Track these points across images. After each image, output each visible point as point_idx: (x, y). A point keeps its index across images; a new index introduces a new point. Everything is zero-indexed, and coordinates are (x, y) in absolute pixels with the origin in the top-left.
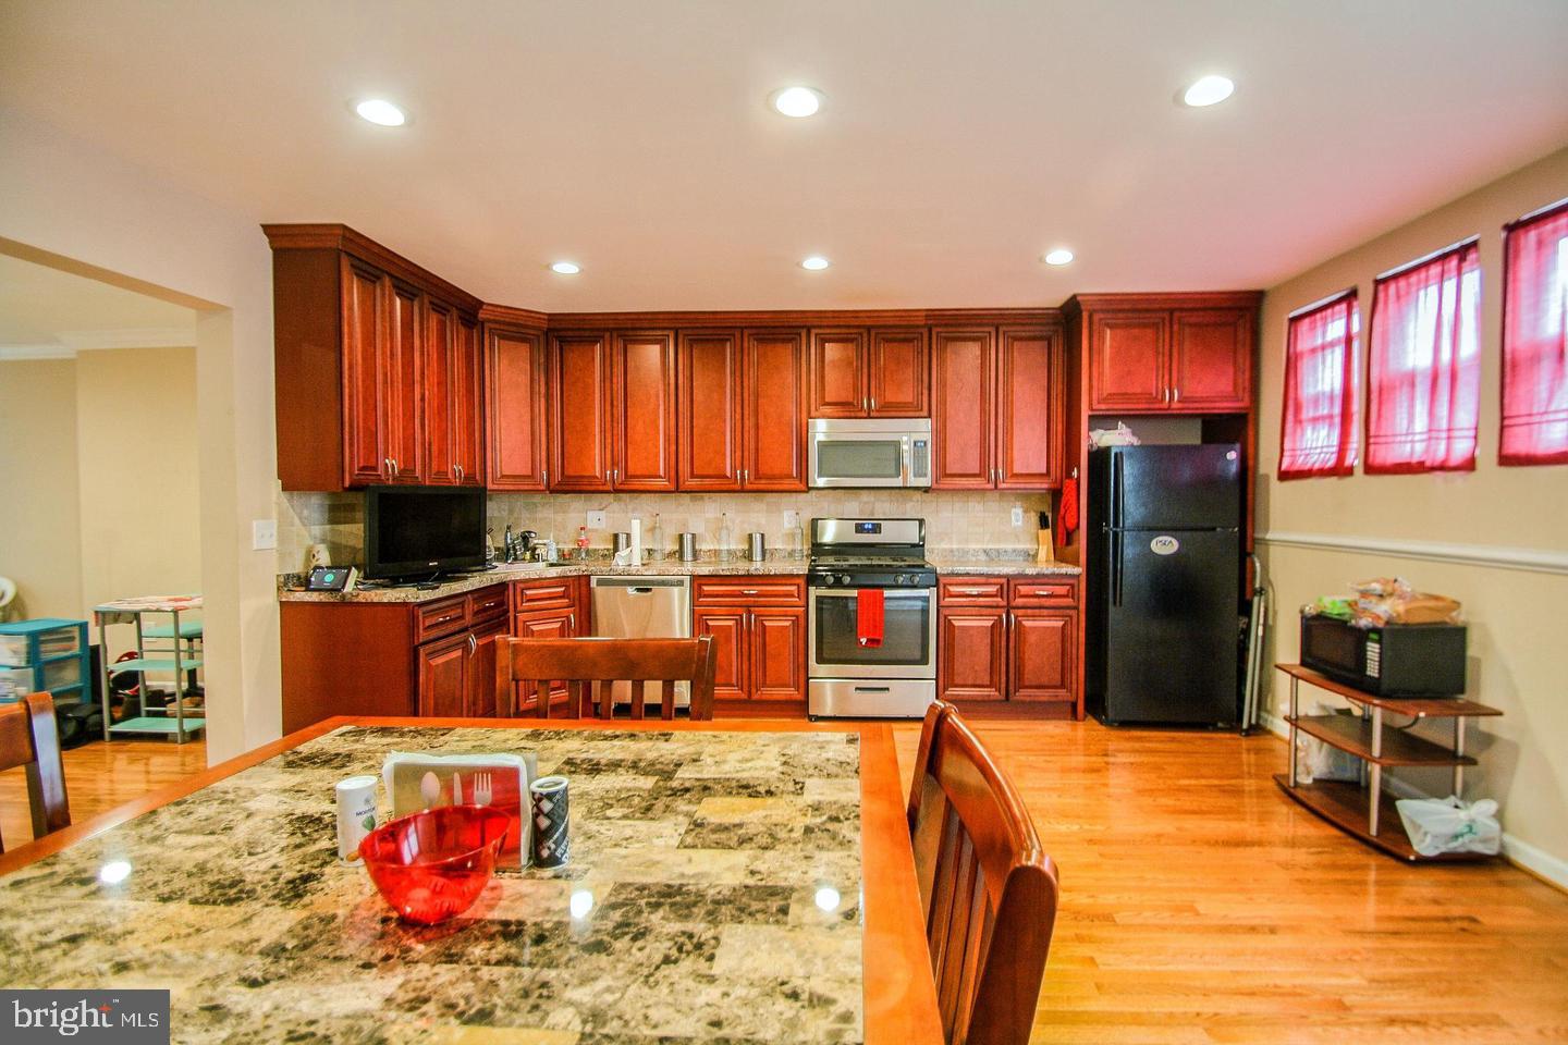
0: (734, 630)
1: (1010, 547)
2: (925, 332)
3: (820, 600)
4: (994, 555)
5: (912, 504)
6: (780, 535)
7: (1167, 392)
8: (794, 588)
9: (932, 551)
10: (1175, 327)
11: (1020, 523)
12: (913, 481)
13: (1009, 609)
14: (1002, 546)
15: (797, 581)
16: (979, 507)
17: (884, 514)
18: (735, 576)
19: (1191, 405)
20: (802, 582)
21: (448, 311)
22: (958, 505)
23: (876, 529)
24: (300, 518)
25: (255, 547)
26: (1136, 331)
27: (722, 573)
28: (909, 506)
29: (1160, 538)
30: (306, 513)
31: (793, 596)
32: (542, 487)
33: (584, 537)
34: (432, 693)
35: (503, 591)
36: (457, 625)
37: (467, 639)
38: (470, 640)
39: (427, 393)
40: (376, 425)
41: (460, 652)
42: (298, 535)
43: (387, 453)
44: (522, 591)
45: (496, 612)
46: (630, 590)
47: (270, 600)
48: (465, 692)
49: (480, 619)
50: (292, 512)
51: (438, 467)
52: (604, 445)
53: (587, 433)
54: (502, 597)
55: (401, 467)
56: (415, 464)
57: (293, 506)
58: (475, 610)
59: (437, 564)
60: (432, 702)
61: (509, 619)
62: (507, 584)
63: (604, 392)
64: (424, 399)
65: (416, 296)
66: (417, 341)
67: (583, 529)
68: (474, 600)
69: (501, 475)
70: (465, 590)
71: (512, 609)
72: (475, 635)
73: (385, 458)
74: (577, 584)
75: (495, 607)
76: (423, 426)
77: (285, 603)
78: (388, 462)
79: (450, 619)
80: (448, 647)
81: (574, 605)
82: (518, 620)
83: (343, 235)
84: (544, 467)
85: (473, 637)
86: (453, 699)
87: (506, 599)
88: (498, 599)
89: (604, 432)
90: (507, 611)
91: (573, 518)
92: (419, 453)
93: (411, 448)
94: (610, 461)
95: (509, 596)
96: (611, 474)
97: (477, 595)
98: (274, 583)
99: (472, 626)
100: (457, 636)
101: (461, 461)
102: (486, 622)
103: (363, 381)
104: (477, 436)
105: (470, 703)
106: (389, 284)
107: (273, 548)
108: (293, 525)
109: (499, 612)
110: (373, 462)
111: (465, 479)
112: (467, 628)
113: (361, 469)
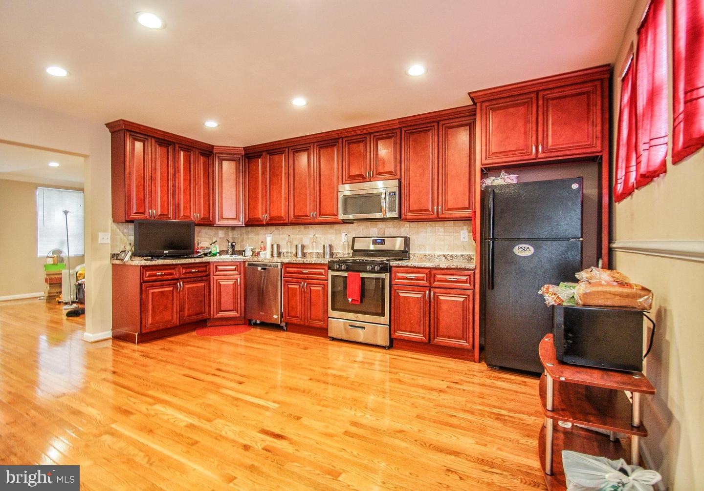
0: (298, 290)
1: (459, 253)
2: (398, 132)
3: (333, 277)
4: (449, 258)
5: (404, 228)
6: (341, 245)
7: (534, 147)
8: (323, 271)
9: (414, 255)
10: (541, 103)
11: (466, 240)
12: (388, 215)
13: (430, 288)
14: (454, 253)
15: (324, 267)
16: (441, 230)
17: (390, 234)
18: (298, 263)
19: (553, 154)
20: (326, 268)
21: (192, 150)
22: (429, 229)
23: (383, 242)
24: (123, 233)
25: (99, 243)
26: (511, 110)
27: (293, 262)
28: (403, 229)
29: (520, 246)
30: (125, 231)
31: (322, 275)
32: (241, 223)
33: (262, 246)
34: (150, 303)
35: (206, 266)
36: (170, 277)
37: (176, 284)
38: (178, 284)
39: (177, 184)
40: (144, 196)
41: (171, 289)
42: (121, 239)
43: (151, 207)
44: (216, 267)
45: (200, 274)
46: (259, 269)
47: (107, 263)
48: (175, 305)
49: (187, 276)
50: (118, 230)
51: (184, 214)
52: (262, 204)
53: (256, 198)
54: (205, 269)
55: (160, 213)
56: (168, 212)
57: (119, 228)
58: (184, 272)
59: (168, 252)
60: (150, 307)
61: (210, 278)
62: (209, 263)
63: (263, 180)
64: (174, 186)
65: (170, 145)
66: (171, 163)
67: (262, 242)
68: (183, 268)
69: (222, 218)
70: (175, 263)
71: (212, 274)
72: (183, 283)
73: (149, 209)
74: (242, 265)
75: (198, 272)
76: (174, 198)
77: (112, 264)
78: (150, 211)
79: (165, 275)
80: (162, 286)
81: (240, 274)
82: (214, 278)
83: (124, 124)
84: (241, 215)
85: (181, 283)
86: (166, 308)
87: (208, 270)
88: (201, 269)
89: (263, 198)
90: (209, 275)
91: (260, 237)
92: (171, 208)
93: (166, 205)
94: (264, 211)
95: (210, 269)
96: (264, 217)
97: (185, 266)
98: (109, 256)
99: (181, 279)
100: (169, 282)
101: (200, 212)
102: (192, 278)
103: (136, 179)
104: (211, 201)
105: (178, 311)
106: (153, 141)
107: (108, 244)
108: (119, 235)
109: (202, 274)
110: (142, 211)
111: (201, 219)
112: (177, 279)
113: (135, 213)
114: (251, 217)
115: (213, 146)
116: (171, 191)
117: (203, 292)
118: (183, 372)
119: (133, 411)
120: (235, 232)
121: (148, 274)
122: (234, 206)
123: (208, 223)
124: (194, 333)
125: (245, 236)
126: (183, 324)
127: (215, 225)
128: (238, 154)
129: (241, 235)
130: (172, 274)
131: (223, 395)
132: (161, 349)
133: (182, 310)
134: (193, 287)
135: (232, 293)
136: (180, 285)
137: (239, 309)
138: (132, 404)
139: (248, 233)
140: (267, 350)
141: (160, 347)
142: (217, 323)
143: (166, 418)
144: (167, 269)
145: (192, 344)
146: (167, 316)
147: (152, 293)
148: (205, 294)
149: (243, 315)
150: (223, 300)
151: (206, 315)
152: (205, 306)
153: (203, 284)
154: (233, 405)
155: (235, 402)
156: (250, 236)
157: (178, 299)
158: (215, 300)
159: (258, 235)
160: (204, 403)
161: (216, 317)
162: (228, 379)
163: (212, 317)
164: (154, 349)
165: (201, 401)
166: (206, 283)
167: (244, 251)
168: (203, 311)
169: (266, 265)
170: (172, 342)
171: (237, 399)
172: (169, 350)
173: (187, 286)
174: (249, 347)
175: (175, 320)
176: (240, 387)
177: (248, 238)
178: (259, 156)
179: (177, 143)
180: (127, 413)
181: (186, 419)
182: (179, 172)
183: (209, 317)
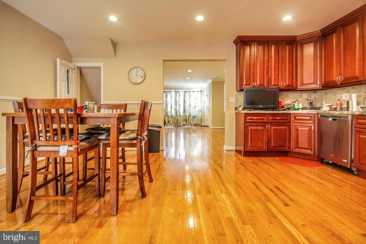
21: (280, 43)
25: (230, 102)
32: (318, 86)
33: (338, 103)
34: (249, 135)
35: (288, 116)
36: (261, 121)
37: (265, 125)
38: (267, 126)
39: (269, 66)
40: (250, 75)
41: (262, 128)
42: (240, 100)
43: (254, 81)
44: (295, 117)
45: (282, 121)
46: (330, 119)
47: (233, 112)
48: (264, 139)
49: (273, 121)
50: (239, 95)
51: (274, 83)
52: (337, 68)
53: (332, 66)
54: (286, 118)
55: (259, 84)
56: (264, 83)
57: (239, 94)
58: (271, 119)
59: (262, 106)
60: (249, 137)
61: (290, 124)
62: (290, 114)
63: (337, 50)
64: (268, 67)
65: (266, 43)
66: (266, 54)
67: (339, 100)
68: (270, 116)
69: (303, 84)
70: (264, 113)
71: (292, 122)
72: (270, 125)
73: (252, 82)
74: (316, 116)
75: (281, 119)
76: (268, 74)
77: (236, 113)
78: (253, 83)
79: (258, 119)
80: (257, 126)
81: (314, 123)
82: (293, 125)
83: (239, 38)
84: (319, 80)
85: (269, 126)
86: (259, 139)
87: (288, 118)
88: (284, 118)
89: (337, 64)
90: (290, 122)
91: (338, 96)
92: (266, 80)
93: (263, 79)
94: (339, 74)
95: (290, 118)
96: (338, 79)
97: (272, 115)
98: (234, 109)
99: (269, 123)
100: (261, 124)
101: (285, 81)
102: (276, 123)
103: (246, 67)
104: (294, 74)
105: (267, 142)
106: (255, 43)
107: (234, 102)
108: (239, 98)
109: (285, 121)
110: (248, 84)
111: (287, 86)
112: (266, 123)
113: (245, 85)
114: (327, 80)
115: (296, 36)
116: (265, 71)
117: (285, 133)
118: (253, 180)
119: (212, 193)
120: (316, 94)
121: (248, 117)
122: (313, 75)
123: (291, 88)
124: (277, 158)
125: (324, 97)
126: (270, 151)
127: (297, 90)
128: (316, 37)
129: (321, 96)
130: (263, 119)
131: (267, 207)
132: (252, 162)
133: (269, 142)
134: (277, 129)
135: (307, 136)
136: (268, 126)
137: (313, 148)
138: (215, 187)
139: (326, 94)
140: (327, 186)
141: (253, 161)
142: (295, 156)
143: (223, 205)
144: (260, 116)
145: (271, 164)
146: (260, 144)
147: (251, 129)
148: (286, 134)
149: (316, 154)
150: (299, 141)
151: (287, 149)
152: (286, 143)
153: (285, 128)
154: (268, 220)
155: (272, 219)
156: (328, 96)
157: (267, 135)
158: (294, 139)
159: (335, 95)
160: (250, 207)
161: (294, 151)
162: (278, 197)
163: (291, 151)
164: (248, 161)
165: (249, 204)
166: (287, 127)
167: (322, 107)
168: (285, 145)
169: (336, 117)
170: (261, 160)
171: (275, 217)
172: (256, 164)
173: (273, 128)
174: (312, 179)
175: (265, 148)
176: (283, 208)
177: (327, 98)
178: (333, 32)
179: (270, 41)
180: (209, 192)
181: (231, 212)
182: (271, 58)
183: (289, 150)
